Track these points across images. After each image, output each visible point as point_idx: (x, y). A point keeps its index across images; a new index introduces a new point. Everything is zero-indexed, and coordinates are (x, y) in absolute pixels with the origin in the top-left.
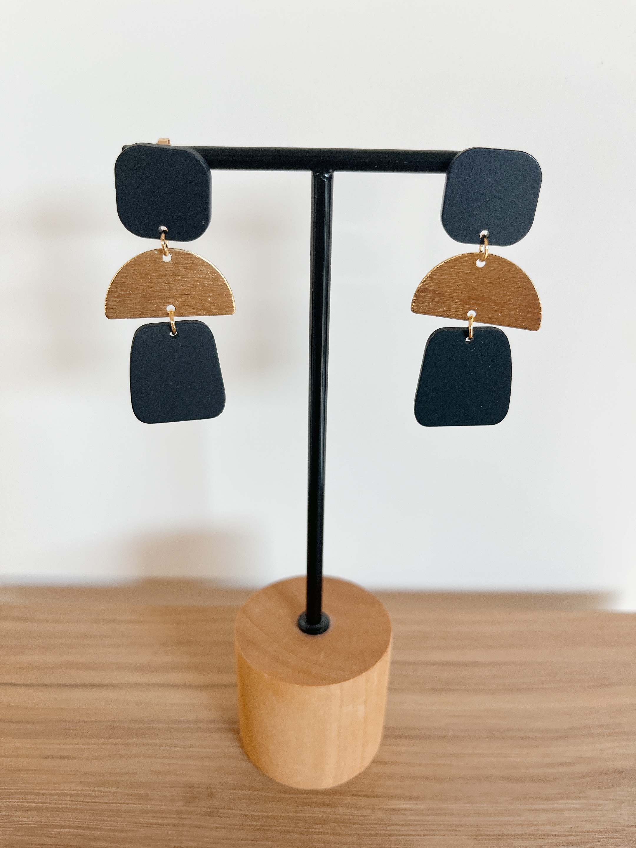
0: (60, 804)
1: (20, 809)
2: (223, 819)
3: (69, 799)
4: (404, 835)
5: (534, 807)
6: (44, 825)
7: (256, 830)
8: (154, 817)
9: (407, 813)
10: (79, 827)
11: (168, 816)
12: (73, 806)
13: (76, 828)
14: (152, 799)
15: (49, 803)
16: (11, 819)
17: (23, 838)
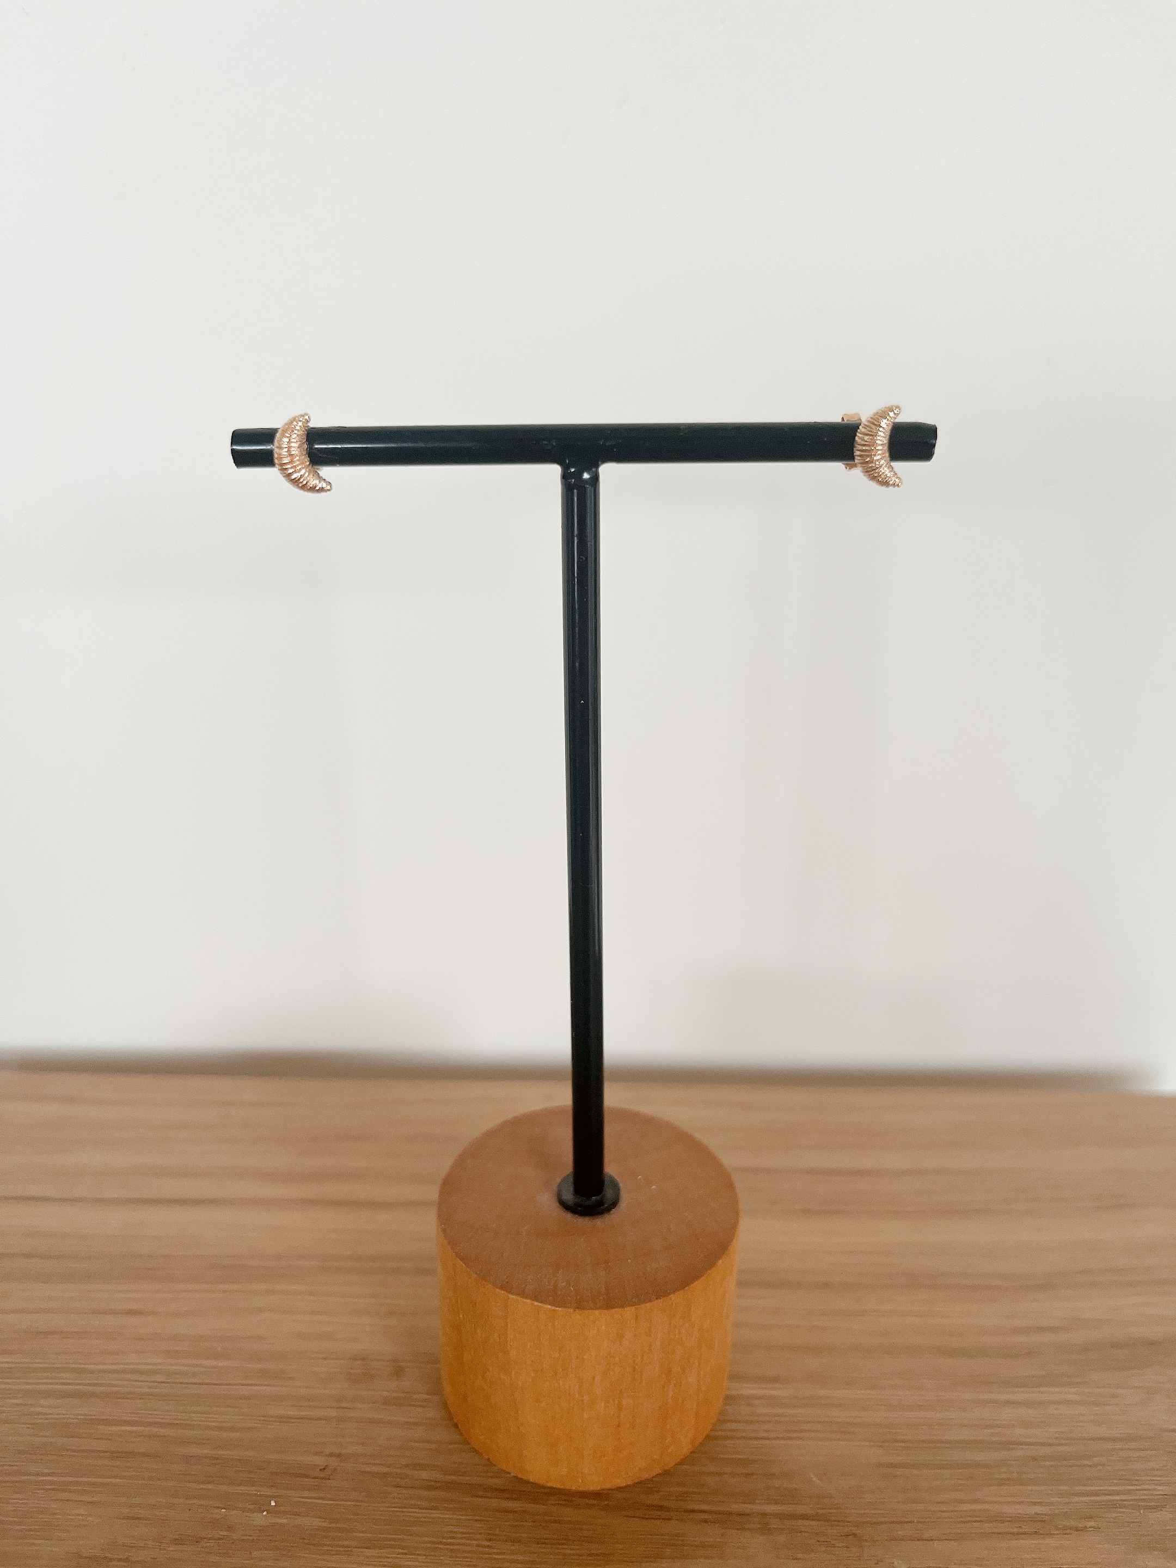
0: (123, 1386)
3: (138, 1379)
4: (751, 1438)
5: (993, 1396)
6: (92, 1420)
10: (154, 1423)
11: (319, 1404)
12: (146, 1390)
13: (150, 1424)
14: (290, 1378)
15: (101, 1385)
16: (32, 1410)
17: (51, 1440)
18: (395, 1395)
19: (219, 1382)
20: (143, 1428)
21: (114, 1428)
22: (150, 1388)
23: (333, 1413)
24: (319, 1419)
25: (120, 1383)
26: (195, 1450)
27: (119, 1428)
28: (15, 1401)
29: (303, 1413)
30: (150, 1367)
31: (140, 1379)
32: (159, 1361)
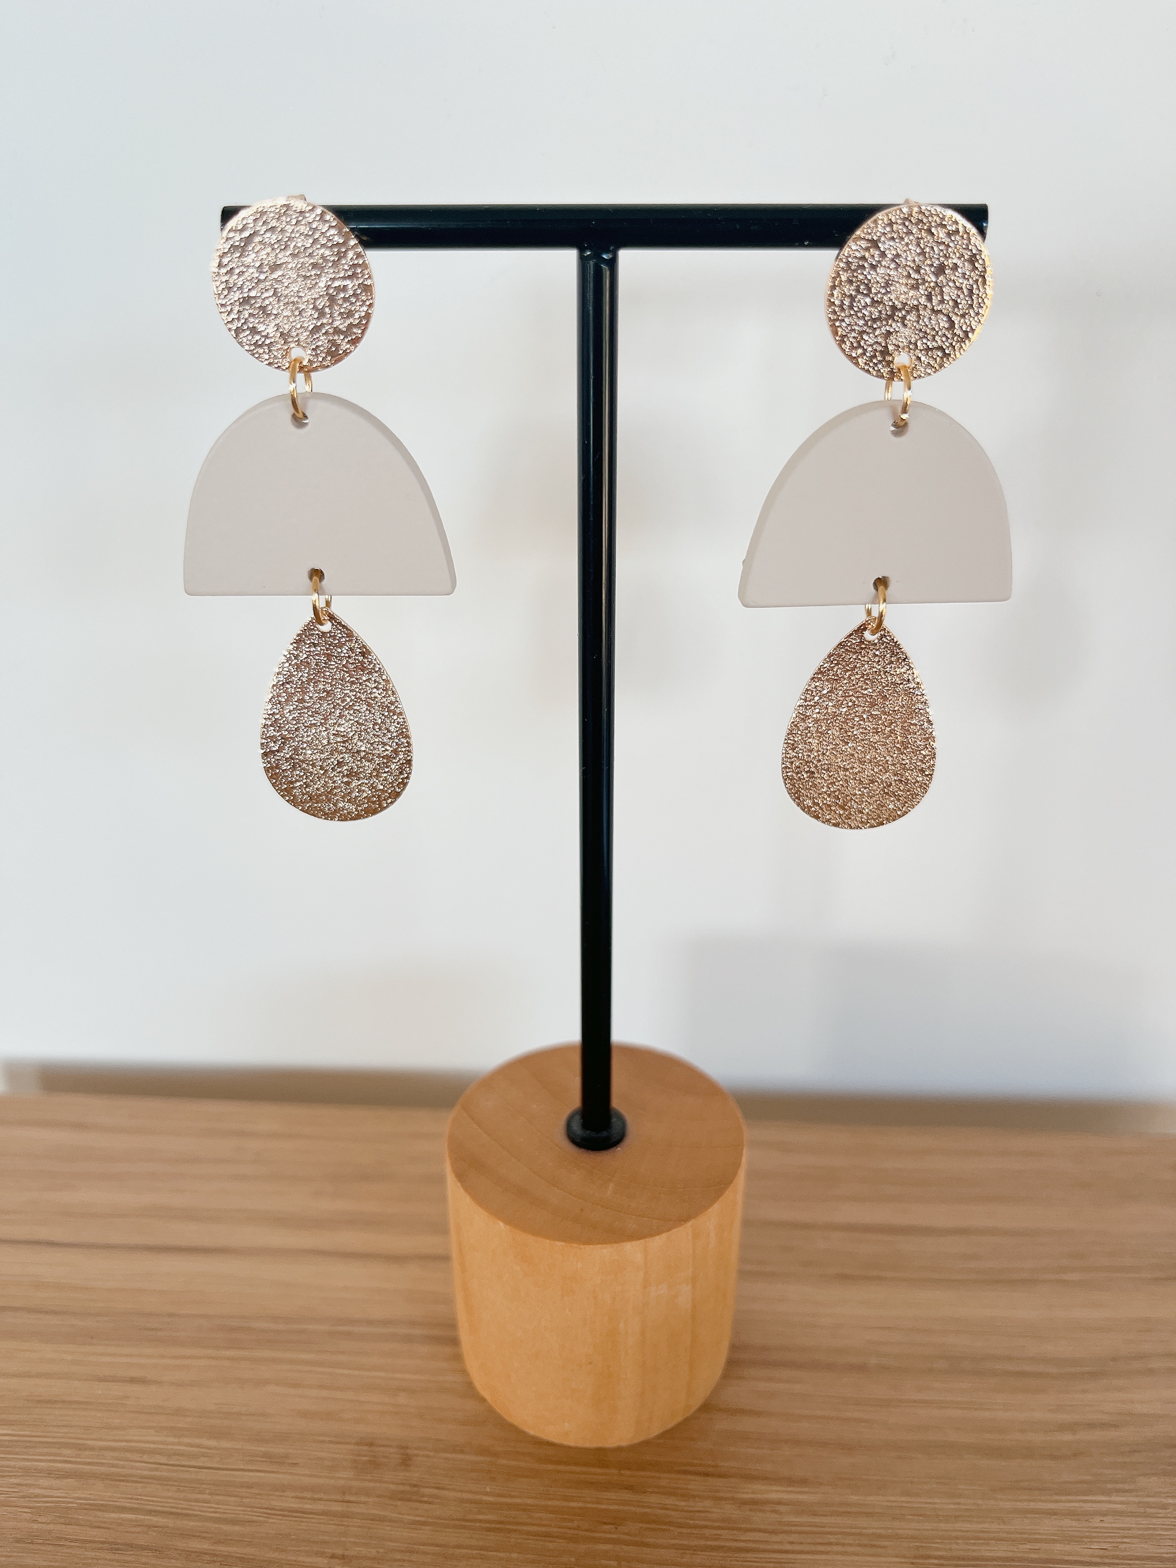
0: (123, 1467)
1: (50, 1473)
2: (426, 1506)
3: (139, 1459)
4: (775, 1551)
5: (1032, 1505)
6: (90, 1505)
7: (489, 1530)
8: (297, 1498)
9: (782, 1508)
10: (155, 1511)
11: (321, 1496)
12: (146, 1473)
13: (150, 1512)
14: (295, 1464)
15: (102, 1464)
16: (31, 1491)
17: (51, 1527)
18: (401, 1488)
19: (221, 1466)
20: (142, 1517)
21: (113, 1515)
22: (151, 1470)
23: (337, 1507)
24: (324, 1513)
25: (121, 1463)
26: (196, 1545)
27: (117, 1515)
28: (13, 1480)
29: (308, 1506)
30: (152, 1446)
31: (141, 1459)
32: (161, 1439)
